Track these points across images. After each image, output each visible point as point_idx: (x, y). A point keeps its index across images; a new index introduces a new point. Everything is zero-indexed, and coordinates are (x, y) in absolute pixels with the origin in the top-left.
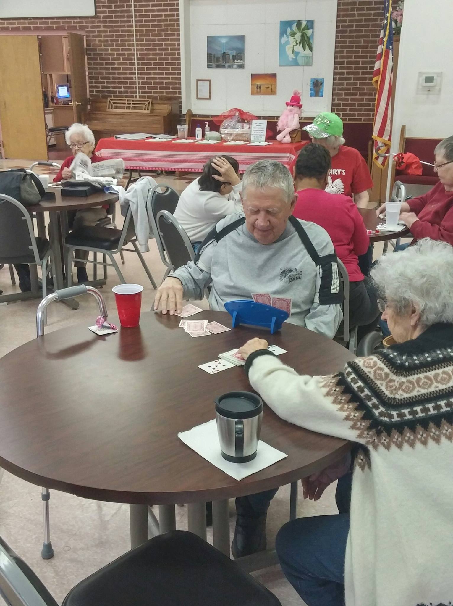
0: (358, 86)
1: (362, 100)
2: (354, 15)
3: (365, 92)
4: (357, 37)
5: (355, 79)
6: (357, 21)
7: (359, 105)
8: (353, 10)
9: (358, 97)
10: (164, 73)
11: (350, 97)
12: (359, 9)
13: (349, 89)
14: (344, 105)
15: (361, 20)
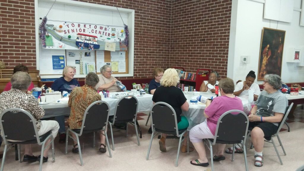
0: (145, 61)
1: (147, 67)
2: (141, 27)
3: (148, 63)
4: (144, 37)
5: (144, 57)
6: (143, 30)
7: (146, 70)
8: (141, 24)
9: (145, 66)
10: (21, 51)
11: (141, 66)
12: (144, 24)
13: (141, 62)
14: (139, 70)
15: (145, 30)
